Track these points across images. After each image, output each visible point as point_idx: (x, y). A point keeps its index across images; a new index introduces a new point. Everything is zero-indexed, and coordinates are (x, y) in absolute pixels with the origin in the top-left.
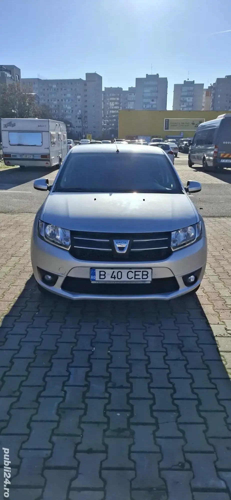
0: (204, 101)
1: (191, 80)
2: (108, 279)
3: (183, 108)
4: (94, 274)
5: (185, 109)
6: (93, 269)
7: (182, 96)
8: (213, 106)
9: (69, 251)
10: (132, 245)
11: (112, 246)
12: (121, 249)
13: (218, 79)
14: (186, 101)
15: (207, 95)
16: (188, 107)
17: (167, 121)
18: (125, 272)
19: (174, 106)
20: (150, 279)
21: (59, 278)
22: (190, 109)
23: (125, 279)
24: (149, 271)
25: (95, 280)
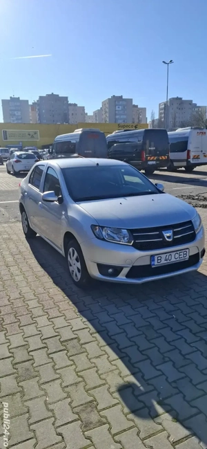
0: (30, 114)
1: (17, 97)
2: (163, 262)
3: (13, 120)
4: (154, 260)
5: (16, 122)
6: (152, 257)
7: (11, 110)
8: (39, 119)
9: (132, 246)
10: (175, 234)
11: (161, 236)
12: (169, 237)
13: (40, 97)
14: (15, 115)
15: (33, 110)
16: (17, 119)
17: (5, 133)
18: (173, 254)
19: (4, 119)
20: (188, 257)
21: (124, 269)
22: (20, 121)
23: (173, 260)
24: (187, 250)
25: (154, 265)
